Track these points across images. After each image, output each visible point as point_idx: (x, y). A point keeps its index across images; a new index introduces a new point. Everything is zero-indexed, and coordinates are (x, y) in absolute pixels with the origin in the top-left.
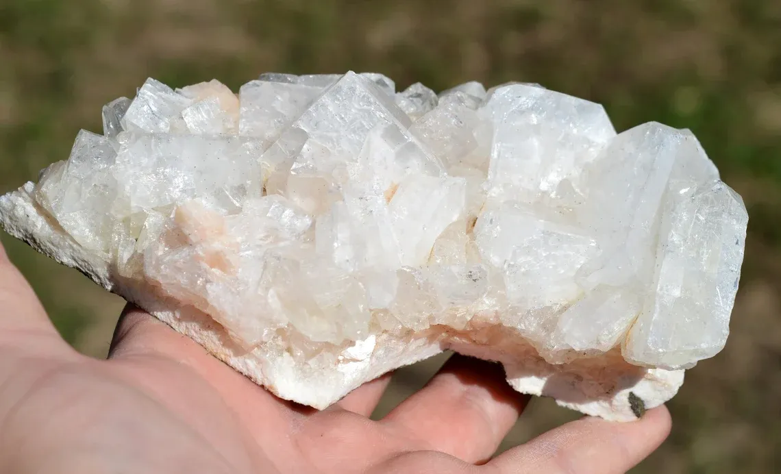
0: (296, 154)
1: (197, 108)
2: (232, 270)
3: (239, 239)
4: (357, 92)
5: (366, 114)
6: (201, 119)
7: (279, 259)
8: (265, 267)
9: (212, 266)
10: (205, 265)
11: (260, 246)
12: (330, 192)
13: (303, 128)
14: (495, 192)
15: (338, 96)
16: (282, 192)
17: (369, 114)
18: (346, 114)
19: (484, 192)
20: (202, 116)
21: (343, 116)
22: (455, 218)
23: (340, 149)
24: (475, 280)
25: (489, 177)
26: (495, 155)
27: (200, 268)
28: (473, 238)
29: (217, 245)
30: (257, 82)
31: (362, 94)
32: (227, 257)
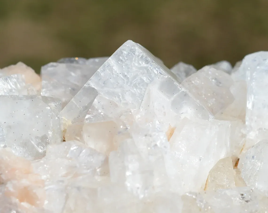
0: (88, 108)
1: (6, 79)
2: (38, 202)
3: (44, 177)
4: (137, 53)
5: (145, 70)
6: (10, 88)
7: (79, 188)
8: (67, 198)
9: (21, 200)
10: (16, 200)
11: (62, 181)
12: (119, 133)
13: (93, 87)
14: (252, 135)
15: (121, 58)
16: (79, 138)
17: (148, 70)
18: (128, 72)
19: (244, 136)
20: (11, 86)
21: (126, 74)
22: (223, 156)
23: (124, 102)
24: (247, 201)
25: (247, 123)
26: (249, 106)
27: (11, 204)
28: (239, 172)
29: (25, 182)
30: (54, 64)
31: (141, 55)
32: (34, 191)
